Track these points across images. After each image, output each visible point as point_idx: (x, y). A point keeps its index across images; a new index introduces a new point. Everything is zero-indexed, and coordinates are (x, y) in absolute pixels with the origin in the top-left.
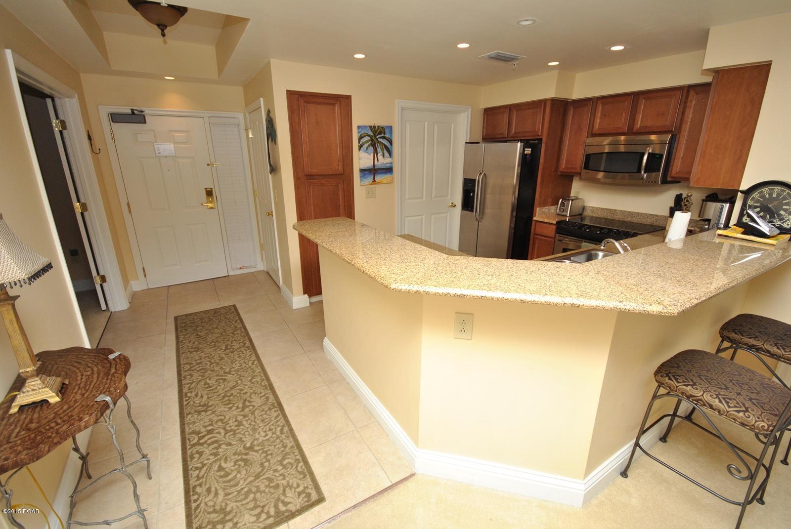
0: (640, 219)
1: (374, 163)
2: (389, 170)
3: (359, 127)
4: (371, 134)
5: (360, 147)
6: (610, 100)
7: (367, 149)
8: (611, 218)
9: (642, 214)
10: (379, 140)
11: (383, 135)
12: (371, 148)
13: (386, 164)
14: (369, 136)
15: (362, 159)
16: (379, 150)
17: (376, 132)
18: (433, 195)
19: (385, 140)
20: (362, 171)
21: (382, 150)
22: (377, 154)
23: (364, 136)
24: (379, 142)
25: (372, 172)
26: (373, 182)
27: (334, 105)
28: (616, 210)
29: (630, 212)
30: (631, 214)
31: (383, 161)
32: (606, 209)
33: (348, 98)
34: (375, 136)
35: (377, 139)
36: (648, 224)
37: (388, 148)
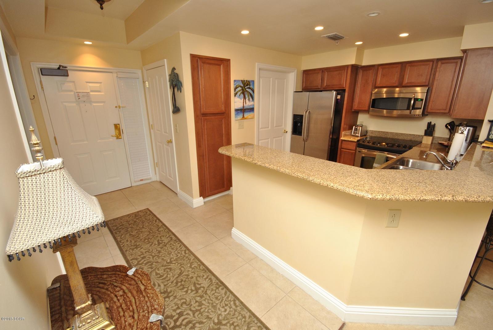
0: (403, 137)
1: (243, 105)
2: (252, 110)
3: (235, 81)
4: (242, 85)
5: (235, 95)
6: (387, 66)
7: (240, 95)
8: (384, 137)
9: (404, 134)
10: (247, 89)
11: (249, 86)
12: (242, 95)
13: (250, 106)
14: (241, 87)
15: (236, 102)
16: (246, 96)
17: (245, 84)
18: (275, 126)
19: (250, 90)
20: (237, 110)
21: (248, 96)
22: (245, 99)
23: (238, 87)
24: (247, 91)
25: (242, 111)
26: (243, 118)
27: (220, 65)
28: (387, 132)
29: (397, 133)
30: (397, 134)
31: (248, 104)
32: (381, 132)
33: (229, 61)
34: (245, 87)
35: (245, 89)
36: (408, 140)
37: (252, 95)
